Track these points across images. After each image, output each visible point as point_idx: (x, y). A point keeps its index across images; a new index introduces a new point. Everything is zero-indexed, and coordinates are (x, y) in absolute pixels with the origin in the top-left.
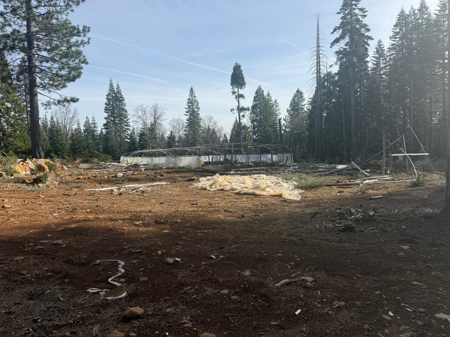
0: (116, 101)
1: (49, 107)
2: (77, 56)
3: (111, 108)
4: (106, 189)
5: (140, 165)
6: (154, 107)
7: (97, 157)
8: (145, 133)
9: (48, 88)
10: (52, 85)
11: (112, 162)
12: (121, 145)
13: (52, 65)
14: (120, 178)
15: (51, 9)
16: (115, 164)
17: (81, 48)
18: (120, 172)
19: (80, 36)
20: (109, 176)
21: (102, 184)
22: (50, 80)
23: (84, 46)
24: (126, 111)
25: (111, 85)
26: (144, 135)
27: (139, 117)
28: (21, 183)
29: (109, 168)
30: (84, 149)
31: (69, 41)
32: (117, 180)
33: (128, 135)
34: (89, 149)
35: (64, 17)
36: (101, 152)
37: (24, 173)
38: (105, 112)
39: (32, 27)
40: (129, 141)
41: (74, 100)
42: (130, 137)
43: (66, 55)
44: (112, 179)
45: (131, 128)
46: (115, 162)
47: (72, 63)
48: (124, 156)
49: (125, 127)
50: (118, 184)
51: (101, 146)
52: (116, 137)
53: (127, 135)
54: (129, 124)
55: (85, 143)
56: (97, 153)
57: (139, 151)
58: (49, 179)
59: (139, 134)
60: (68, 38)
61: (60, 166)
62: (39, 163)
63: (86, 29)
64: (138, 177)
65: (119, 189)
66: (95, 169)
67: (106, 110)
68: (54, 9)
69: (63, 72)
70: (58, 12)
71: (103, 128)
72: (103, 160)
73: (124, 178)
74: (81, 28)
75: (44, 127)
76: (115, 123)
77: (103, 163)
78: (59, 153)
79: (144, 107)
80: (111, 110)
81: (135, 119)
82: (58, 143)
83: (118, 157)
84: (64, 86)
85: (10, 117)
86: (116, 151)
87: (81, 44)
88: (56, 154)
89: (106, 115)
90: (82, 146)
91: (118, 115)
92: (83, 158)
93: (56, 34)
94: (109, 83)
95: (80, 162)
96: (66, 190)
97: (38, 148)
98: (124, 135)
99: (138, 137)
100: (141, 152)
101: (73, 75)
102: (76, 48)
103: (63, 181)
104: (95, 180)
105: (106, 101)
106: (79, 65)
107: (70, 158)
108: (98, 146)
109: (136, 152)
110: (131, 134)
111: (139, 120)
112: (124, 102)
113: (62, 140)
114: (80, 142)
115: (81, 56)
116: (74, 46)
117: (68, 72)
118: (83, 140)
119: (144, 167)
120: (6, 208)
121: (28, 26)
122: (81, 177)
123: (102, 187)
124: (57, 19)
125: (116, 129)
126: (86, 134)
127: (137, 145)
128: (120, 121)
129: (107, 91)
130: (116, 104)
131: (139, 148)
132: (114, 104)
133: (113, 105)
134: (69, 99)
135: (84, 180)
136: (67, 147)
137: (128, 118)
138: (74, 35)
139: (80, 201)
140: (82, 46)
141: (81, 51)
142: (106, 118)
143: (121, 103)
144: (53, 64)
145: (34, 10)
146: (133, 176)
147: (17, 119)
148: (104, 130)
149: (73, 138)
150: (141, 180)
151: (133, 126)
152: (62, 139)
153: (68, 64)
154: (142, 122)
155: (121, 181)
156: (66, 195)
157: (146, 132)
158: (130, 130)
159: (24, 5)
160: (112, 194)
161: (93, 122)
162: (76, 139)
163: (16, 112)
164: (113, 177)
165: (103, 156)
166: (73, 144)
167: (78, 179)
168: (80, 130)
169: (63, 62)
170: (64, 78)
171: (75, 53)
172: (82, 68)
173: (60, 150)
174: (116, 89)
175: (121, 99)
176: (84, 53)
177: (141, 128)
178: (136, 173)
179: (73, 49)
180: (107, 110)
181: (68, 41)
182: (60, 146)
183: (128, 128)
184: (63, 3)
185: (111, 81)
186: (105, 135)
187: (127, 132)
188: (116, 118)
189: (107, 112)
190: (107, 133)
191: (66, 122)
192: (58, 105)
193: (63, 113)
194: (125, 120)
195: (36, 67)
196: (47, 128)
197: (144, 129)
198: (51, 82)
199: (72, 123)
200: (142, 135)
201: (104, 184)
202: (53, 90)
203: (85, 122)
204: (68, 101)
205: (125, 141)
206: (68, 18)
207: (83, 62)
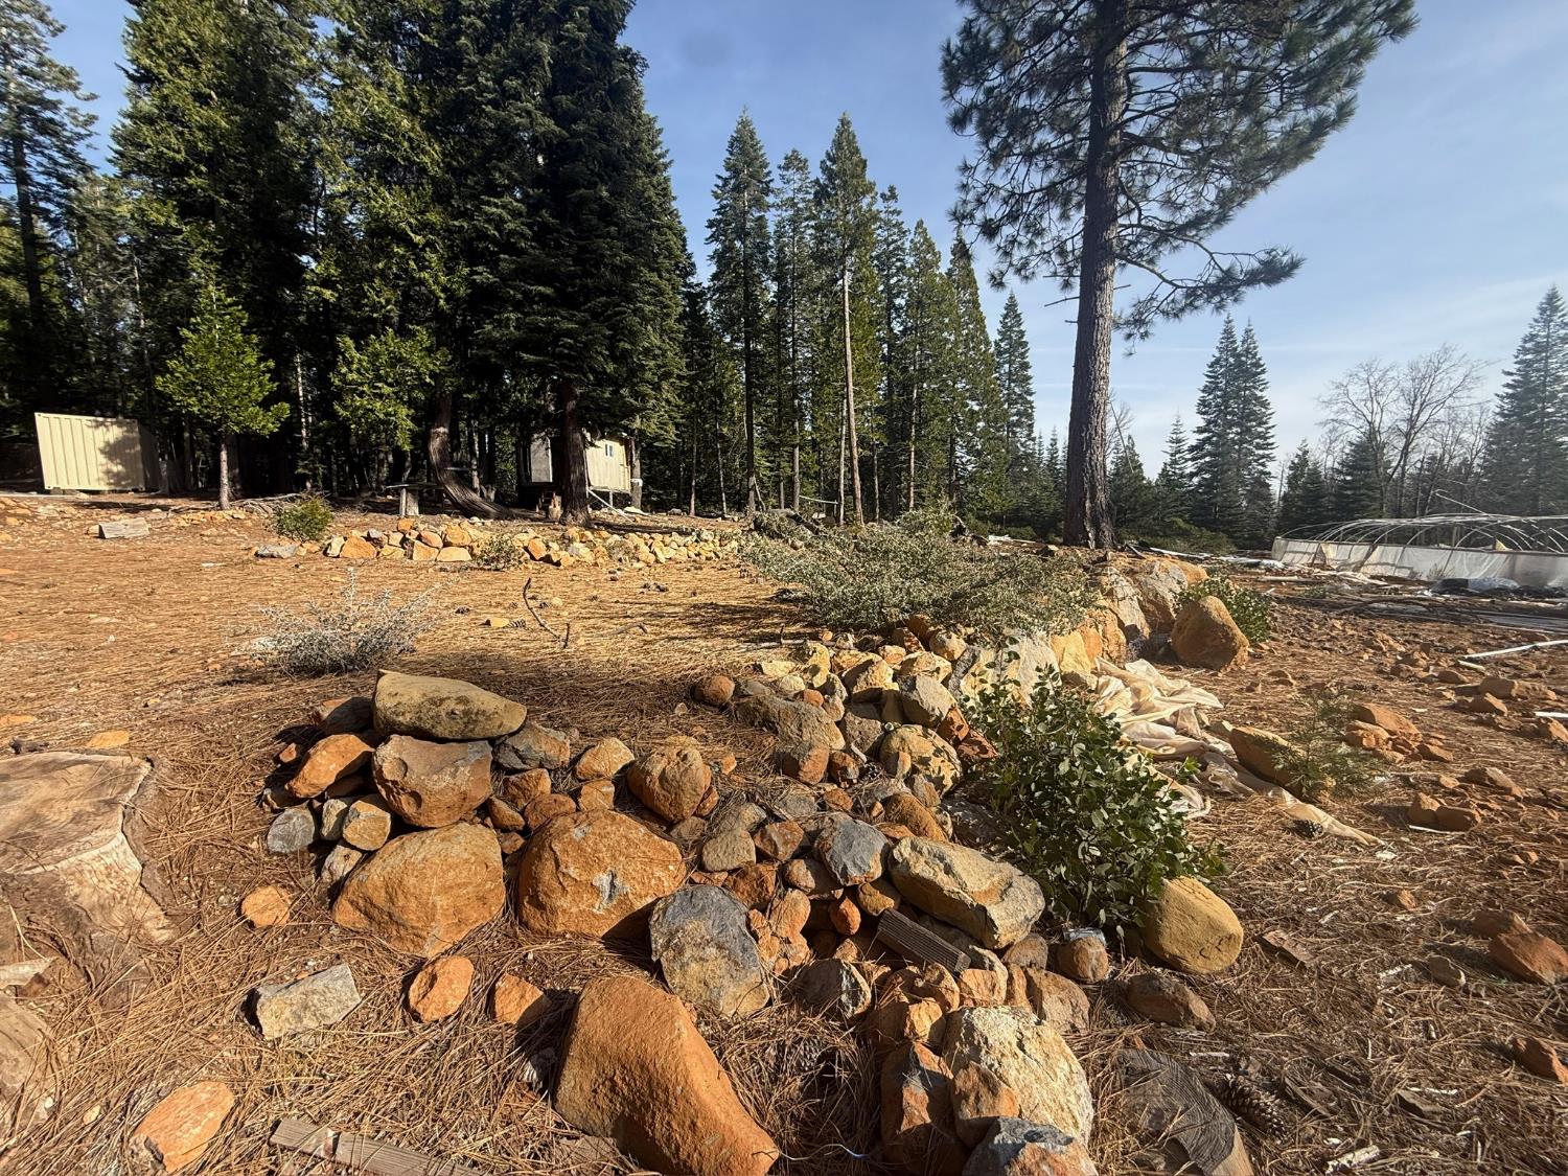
0: (1238, 379)
3: (1219, 400)
7: (1184, 536)
25: (1228, 334)
26: (1364, 468)
38: (1199, 413)
48: (1282, 537)
49: (1258, 451)
54: (1270, 442)
56: (1182, 524)
67: (1203, 406)
80: (1217, 405)
83: (1266, 539)
86: (1237, 521)
89: (1200, 420)
91: (1239, 419)
94: (1222, 328)
97: (1094, 499)
98: (1249, 474)
105: (1204, 381)
128: (1241, 433)
130: (1237, 386)
132: (1231, 386)
133: (1225, 389)
137: (1270, 425)
142: (1199, 430)
143: (1252, 381)
154: (1361, 423)
165: (1205, 535)
174: (1241, 344)
175: (1254, 369)
183: (1267, 452)
187: (1263, 464)
189: (1205, 413)
194: (1260, 429)
200: (1354, 466)
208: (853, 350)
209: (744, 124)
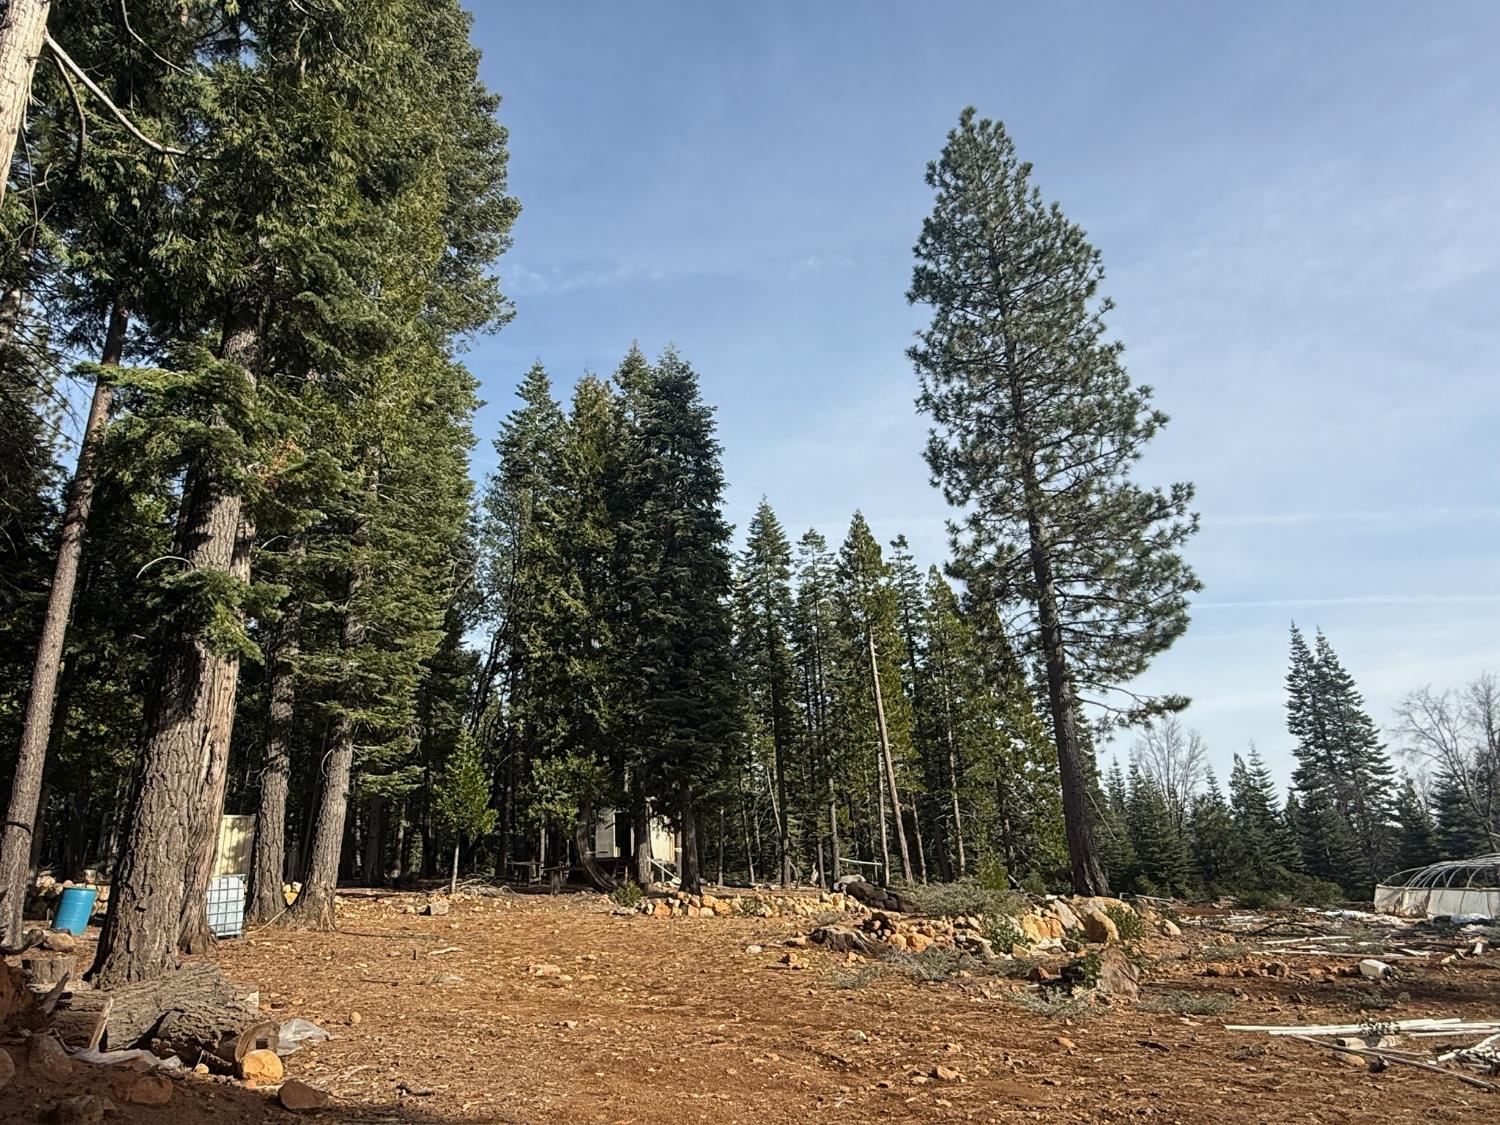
0: (1326, 693)
1: (1107, 735)
2: (1167, 574)
3: (1310, 718)
4: (1316, 1030)
5: (1464, 924)
6: (1475, 689)
7: (1288, 888)
8: (1460, 792)
9: (1100, 680)
10: (1108, 671)
11: (1344, 907)
12: (1369, 843)
13: (1102, 615)
14: (1376, 981)
15: (1082, 470)
16: (1359, 914)
17: (1175, 550)
18: (1375, 952)
19: (1166, 516)
20: (1329, 971)
21: (1300, 1002)
22: (1099, 655)
23: (1183, 540)
24: (1366, 721)
25: (1298, 643)
26: (1458, 801)
27: (1422, 734)
28: (1027, 979)
29: (1330, 933)
30: (1241, 862)
31: (1139, 538)
32: (1360, 988)
33: (1390, 803)
34: (1257, 860)
35: (1119, 480)
36: (1298, 870)
37: (1046, 943)
38: (1292, 732)
39: (1042, 531)
40: (1399, 825)
41: (1177, 705)
42: (1400, 809)
43: (1133, 580)
44: (1338, 982)
45: (1396, 779)
46: (1359, 909)
47: (1155, 597)
48: (1387, 884)
49: (1375, 777)
50: (1367, 1007)
51: (1298, 851)
52: (1347, 814)
53: (1386, 806)
54: (1387, 764)
55: (1239, 842)
56: (1286, 873)
57: (1448, 865)
58: (1106, 970)
59: (1433, 796)
60: (1134, 531)
61: (1157, 923)
62: (1090, 912)
63: (1183, 493)
64: (1461, 978)
65: (1373, 1037)
66: (1276, 934)
67: (1295, 725)
68: (1089, 466)
69: (1134, 628)
70: (1098, 472)
71: (1295, 786)
72: (1312, 899)
73: (1395, 985)
74: (1167, 495)
75: (1114, 797)
76: (1332, 766)
77: (1311, 910)
78: (1162, 875)
79: (1432, 696)
80: (1310, 724)
81: (1406, 741)
82: (1154, 845)
83: (1366, 887)
84: (1141, 667)
85: (1023, 774)
86: (1354, 867)
87: (1174, 536)
88: (1153, 878)
89: (1296, 742)
90: (1232, 851)
91: (1341, 738)
92: (1241, 892)
93: (1102, 529)
94: (1289, 637)
95: (1231, 908)
96: (1160, 1020)
97: (1088, 861)
98: (1374, 804)
99: (1434, 811)
100: (1456, 868)
101: (1164, 629)
102: (1159, 554)
103: (1158, 981)
104: (1274, 983)
105: (1288, 696)
106: (1176, 598)
107: (1197, 893)
108: (1285, 849)
109: (1434, 868)
110: (1403, 799)
111: (1423, 746)
112: (1351, 689)
113: (1164, 836)
114: (1222, 837)
115: (1178, 570)
116: (1154, 548)
117: (1145, 625)
118: (1231, 831)
119: (1483, 935)
120: (942, 1079)
121: (1034, 531)
122: (1222, 968)
123: (1301, 1020)
124: (1101, 491)
125: (1339, 785)
126: (1242, 809)
127: (1433, 841)
128: (1349, 755)
129: (1287, 666)
130: (1326, 701)
131: (1444, 850)
132: (1320, 701)
133: (1314, 705)
134: (1159, 703)
135: (1231, 982)
136: (1184, 854)
137: (1379, 744)
138: (1151, 518)
139: (1199, 1083)
140: (1179, 541)
141: (1177, 558)
142: (1297, 753)
143: (1343, 695)
144: (1103, 611)
145: (1042, 486)
146: (1431, 977)
147: (1040, 781)
148: (1298, 794)
149: (1197, 826)
150: (1478, 999)
151: (1403, 769)
152: (1165, 829)
153: (1145, 602)
154: (1437, 752)
155: (1376, 998)
156: (1153, 1046)
157: (1461, 787)
158: (1393, 786)
159: (1019, 482)
160: (1336, 1061)
161: (1254, 768)
162: (1207, 829)
163: (1037, 763)
164: (1343, 974)
165: (1309, 886)
166: (1202, 845)
167: (1211, 973)
168: (1218, 799)
169: (1129, 598)
170: (1139, 643)
171: (1159, 565)
172: (1184, 605)
173: (1163, 866)
174: (1316, 654)
175: (1341, 681)
176: (1185, 562)
177: (1437, 775)
178: (1446, 960)
179: (1154, 556)
180: (1297, 725)
181: (1136, 538)
182: (1162, 852)
183: (1386, 777)
184: (1109, 444)
185: (1296, 631)
186: (1307, 809)
187: (1385, 793)
188: (1332, 748)
189: (1299, 733)
190: (1312, 802)
191: (1171, 777)
192: (1134, 727)
193: (1160, 750)
194: (1370, 750)
195: (1060, 628)
196: (1125, 800)
197: (1452, 777)
198: (1103, 663)
199: (1191, 778)
200: (1448, 799)
201: (1309, 1003)
202: (1112, 684)
203: (1232, 771)
204: (1159, 710)
205: (1383, 827)
206: (1128, 478)
207: (1185, 587)
208: (885, 708)
209: (765, 509)
